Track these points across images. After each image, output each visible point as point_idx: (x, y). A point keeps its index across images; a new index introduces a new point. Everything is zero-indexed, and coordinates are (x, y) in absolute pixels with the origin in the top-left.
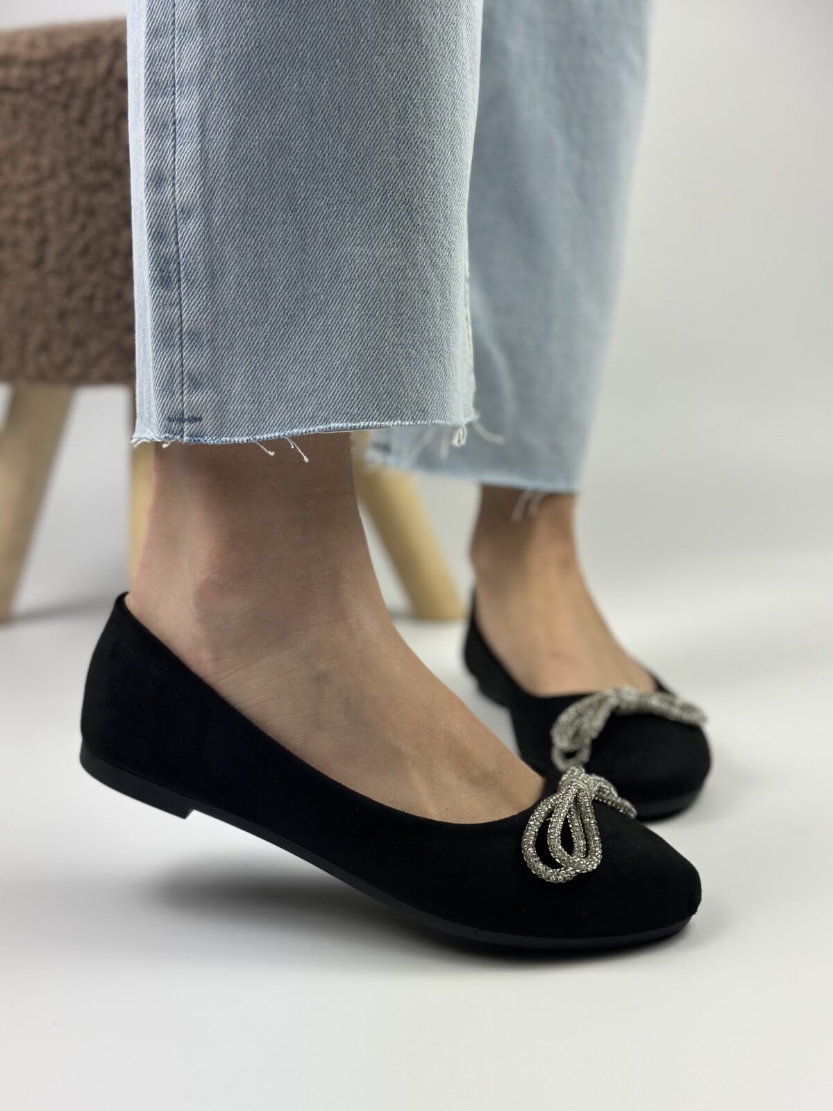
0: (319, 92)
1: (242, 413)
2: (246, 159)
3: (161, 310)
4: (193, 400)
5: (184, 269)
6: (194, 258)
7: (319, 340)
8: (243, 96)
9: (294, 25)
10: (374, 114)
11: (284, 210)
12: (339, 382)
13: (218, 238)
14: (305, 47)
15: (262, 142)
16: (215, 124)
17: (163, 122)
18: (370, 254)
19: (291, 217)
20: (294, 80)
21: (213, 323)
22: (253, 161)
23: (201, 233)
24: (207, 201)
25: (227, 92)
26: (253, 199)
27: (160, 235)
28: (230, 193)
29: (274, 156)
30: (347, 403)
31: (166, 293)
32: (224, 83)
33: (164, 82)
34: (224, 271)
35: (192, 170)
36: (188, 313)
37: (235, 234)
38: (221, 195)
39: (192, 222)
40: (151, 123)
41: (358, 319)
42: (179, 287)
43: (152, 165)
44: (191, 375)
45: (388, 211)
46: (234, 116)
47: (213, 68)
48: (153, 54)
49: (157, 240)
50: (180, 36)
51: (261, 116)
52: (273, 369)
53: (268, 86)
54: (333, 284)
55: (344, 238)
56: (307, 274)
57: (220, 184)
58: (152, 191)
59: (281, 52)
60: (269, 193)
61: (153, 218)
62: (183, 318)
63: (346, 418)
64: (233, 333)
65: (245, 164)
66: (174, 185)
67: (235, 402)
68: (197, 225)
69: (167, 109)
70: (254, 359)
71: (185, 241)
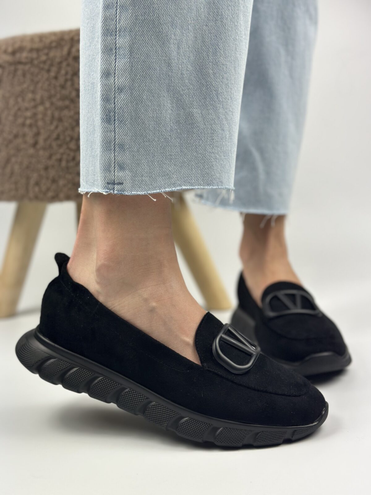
0: (181, 40)
1: (141, 181)
2: (150, 67)
3: (106, 133)
4: (119, 175)
5: (117, 115)
6: (122, 111)
7: (177, 150)
8: (150, 39)
9: (173, 8)
10: (203, 51)
11: (164, 91)
12: (186, 168)
13: (135, 102)
14: (177, 19)
15: (157, 60)
16: (137, 50)
17: (110, 48)
18: (200, 113)
19: (167, 94)
20: (172, 33)
21: (130, 140)
22: (153, 68)
23: (127, 99)
24: (131, 85)
25: (143, 36)
26: (152, 85)
27: (107, 99)
28: (141, 82)
29: (162, 67)
30: (189, 178)
31: (108, 126)
32: (141, 32)
33: (111, 29)
34: (136, 117)
35: (124, 70)
36: (118, 136)
37: (142, 101)
38: (137, 82)
39: (123, 94)
40: (105, 48)
41: (194, 141)
42: (115, 123)
43: (105, 67)
44: (118, 163)
45: (208, 94)
46: (145, 47)
47: (136, 25)
48: (106, 17)
49: (105, 101)
50: (120, 9)
51: (157, 48)
52: (156, 162)
53: (161, 35)
54: (183, 125)
55: (189, 105)
56: (172, 120)
57: (137, 77)
58: (104, 79)
59: (167, 20)
60: (158, 83)
61: (104, 92)
62: (116, 137)
63: (189, 185)
64: (139, 145)
65: (149, 69)
66: (115, 77)
67: (138, 176)
68: (125, 96)
69: (112, 42)
70: (147, 157)
71: (119, 102)
